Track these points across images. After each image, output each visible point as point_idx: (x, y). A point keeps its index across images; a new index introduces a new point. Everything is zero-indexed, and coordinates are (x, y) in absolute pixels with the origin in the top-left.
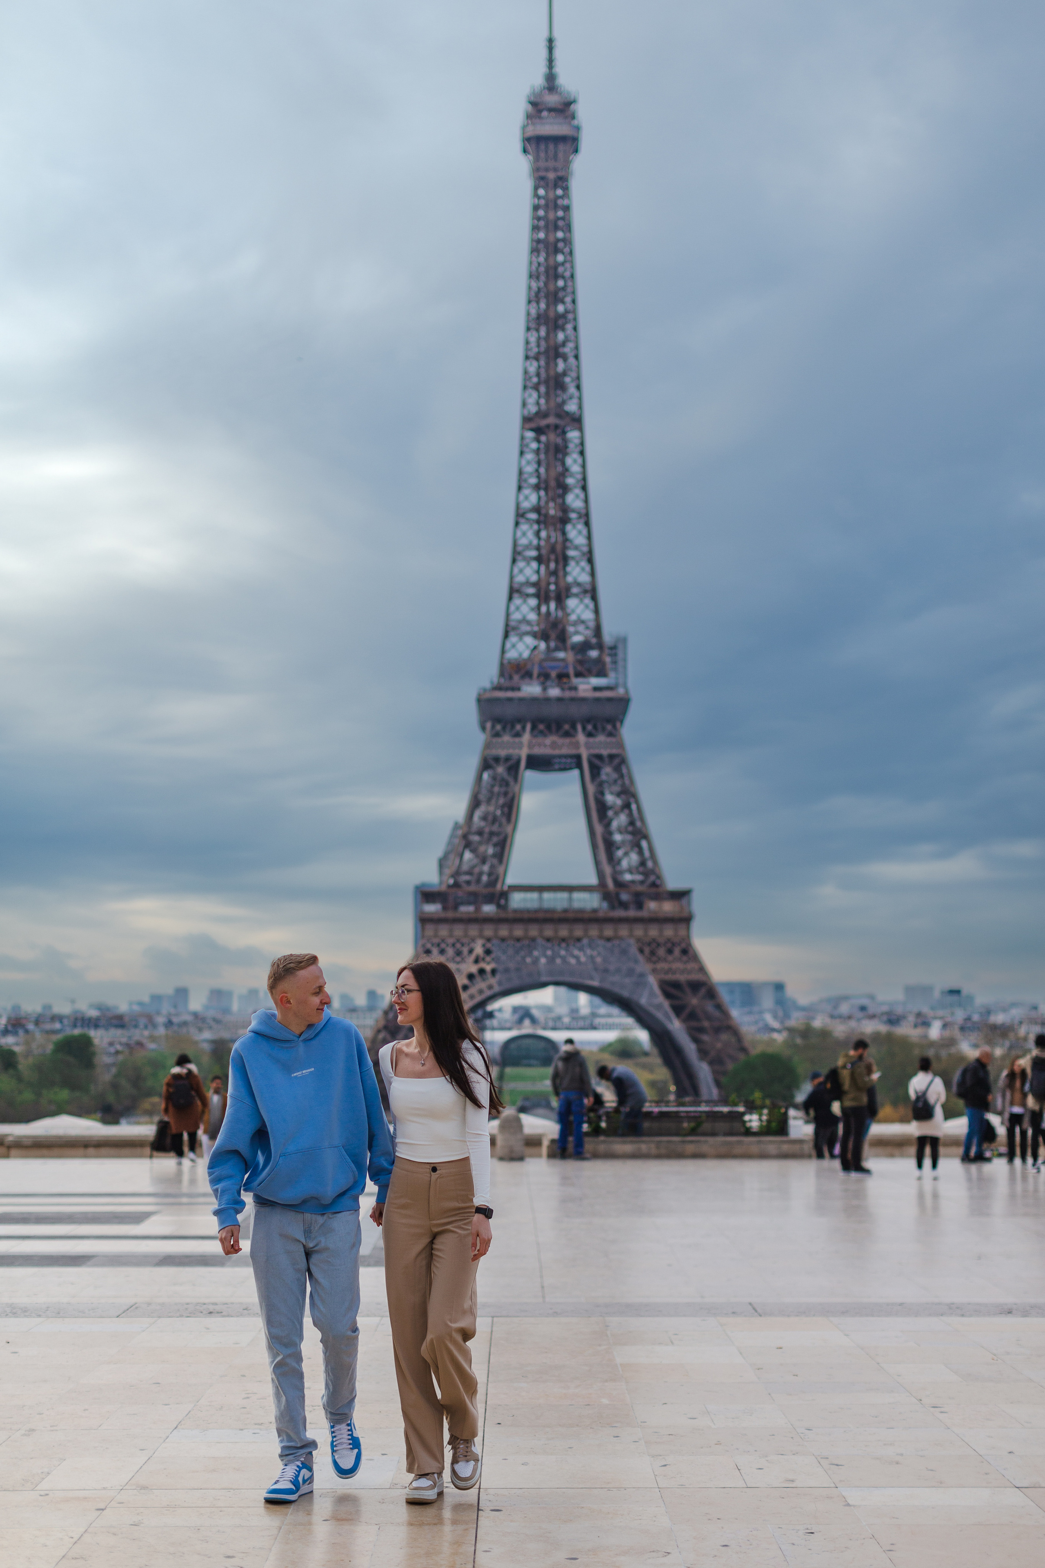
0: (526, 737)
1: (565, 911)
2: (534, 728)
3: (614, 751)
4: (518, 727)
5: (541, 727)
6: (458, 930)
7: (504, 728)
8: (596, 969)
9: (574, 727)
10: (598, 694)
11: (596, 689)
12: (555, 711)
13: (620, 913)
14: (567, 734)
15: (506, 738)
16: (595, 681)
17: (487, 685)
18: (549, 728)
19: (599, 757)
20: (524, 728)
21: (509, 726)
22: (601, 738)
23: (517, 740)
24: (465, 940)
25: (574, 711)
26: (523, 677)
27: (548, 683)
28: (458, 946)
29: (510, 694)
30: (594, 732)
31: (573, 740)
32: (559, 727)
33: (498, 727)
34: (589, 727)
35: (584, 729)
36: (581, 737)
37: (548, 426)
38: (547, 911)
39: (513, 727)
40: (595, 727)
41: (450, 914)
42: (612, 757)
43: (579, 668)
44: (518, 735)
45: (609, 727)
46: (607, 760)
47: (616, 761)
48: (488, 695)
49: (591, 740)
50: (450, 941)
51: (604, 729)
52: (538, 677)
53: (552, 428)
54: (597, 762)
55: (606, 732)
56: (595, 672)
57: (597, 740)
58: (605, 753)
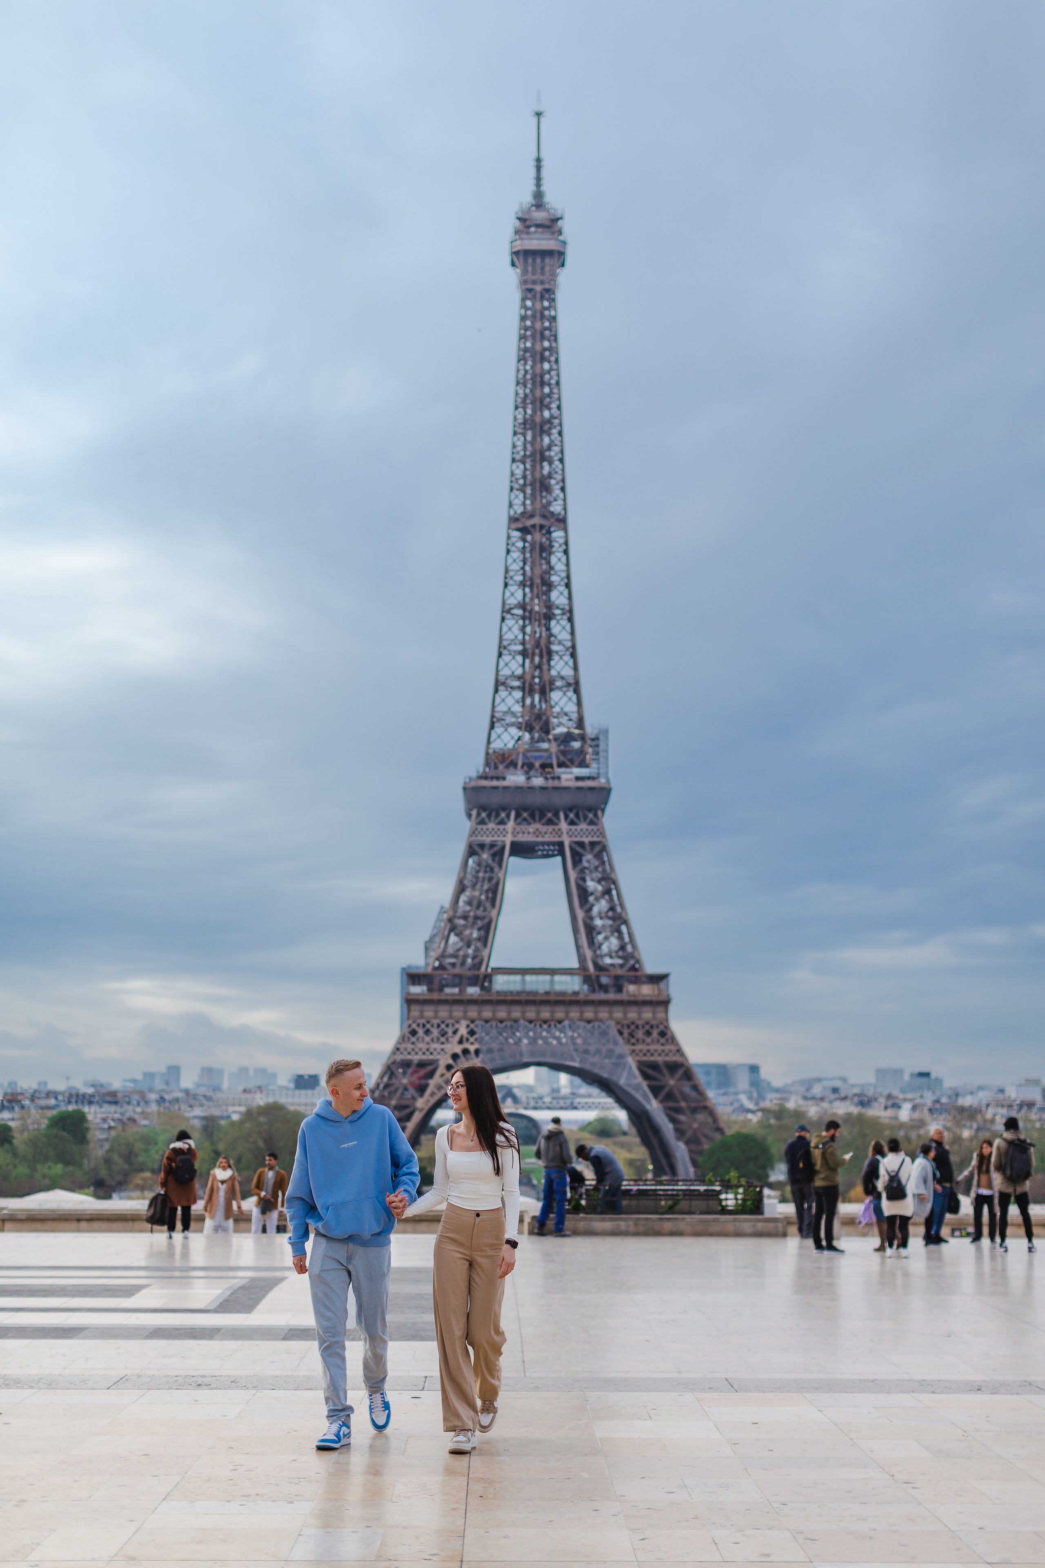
0: (511, 824)
1: (547, 993)
2: (518, 816)
3: (595, 839)
4: (503, 815)
5: (525, 815)
6: (443, 1011)
7: (489, 816)
8: (576, 1050)
9: (556, 815)
10: (580, 784)
11: (578, 779)
12: (538, 800)
13: (602, 996)
14: (550, 822)
15: (491, 825)
16: (578, 771)
17: (474, 775)
18: (532, 816)
19: (581, 844)
20: (508, 816)
21: (494, 814)
22: (583, 826)
23: (501, 827)
24: (450, 1021)
25: (558, 800)
26: (507, 767)
27: (532, 773)
28: (443, 1026)
29: (495, 783)
30: (576, 820)
31: (556, 828)
32: (542, 815)
33: (484, 815)
34: (572, 815)
35: (566, 817)
36: (563, 825)
37: (534, 526)
38: (529, 993)
39: (498, 815)
40: (577, 815)
41: (436, 996)
42: (593, 844)
43: (562, 758)
44: (502, 822)
45: (591, 816)
46: (588, 848)
47: (597, 849)
48: (474, 784)
49: (573, 828)
50: (436, 1022)
51: (585, 818)
52: (522, 767)
53: (538, 528)
54: (578, 849)
55: (588, 821)
56: (577, 763)
57: (579, 828)
58: (586, 840)
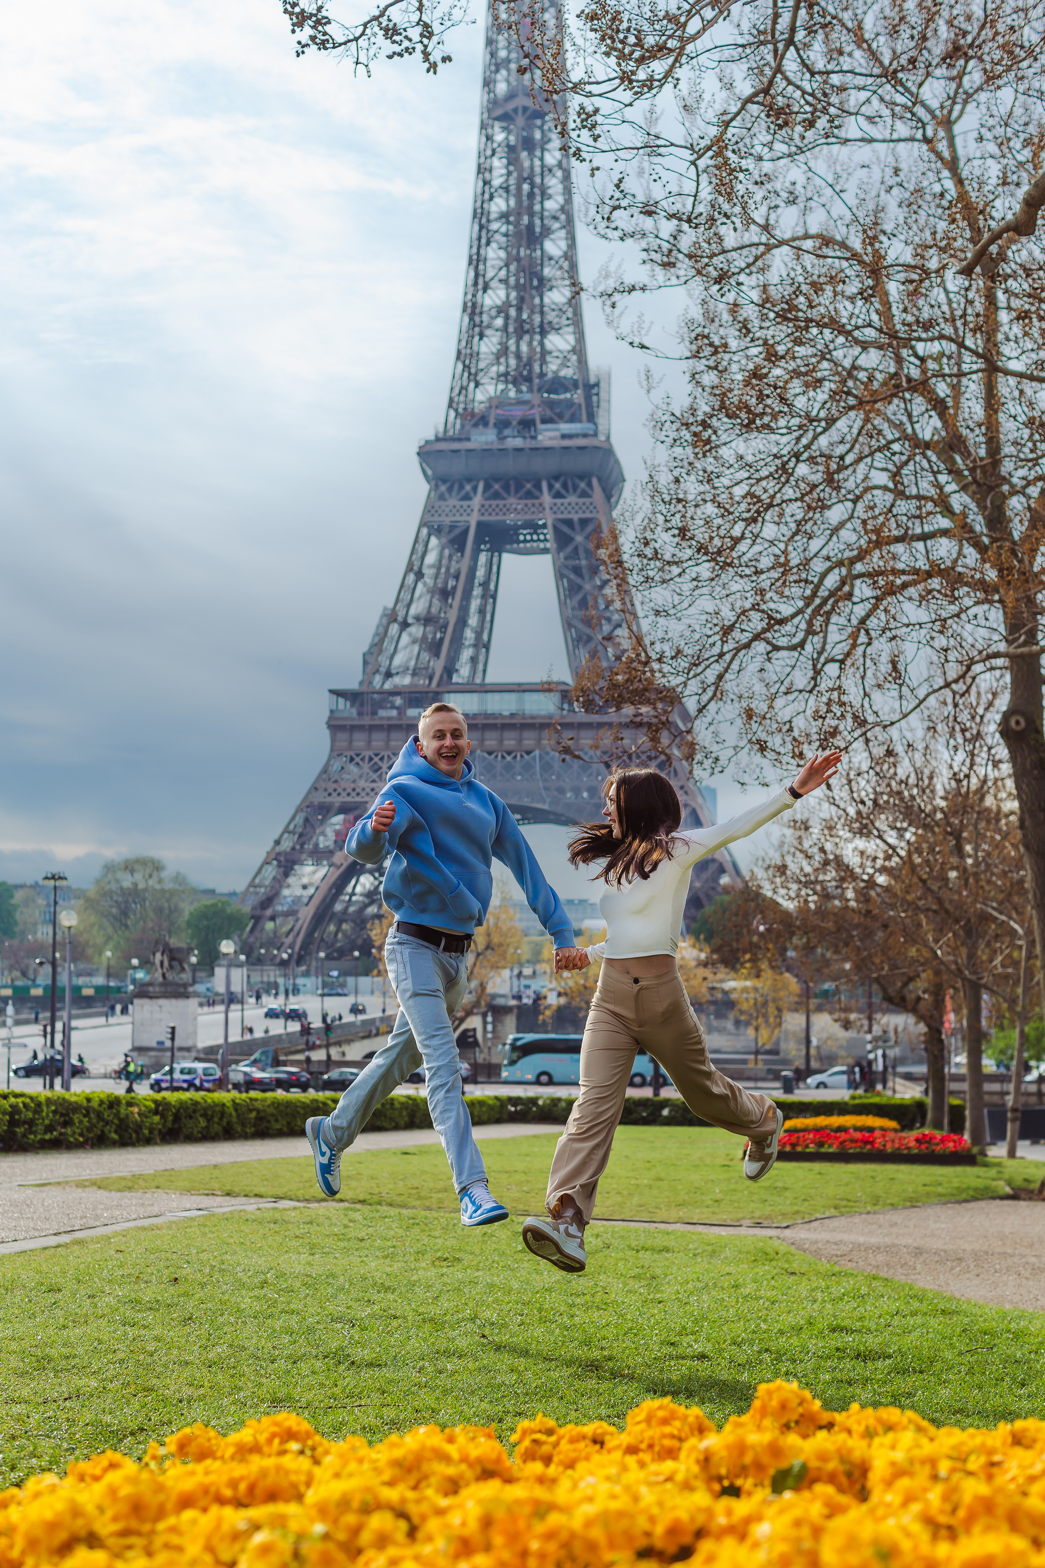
0: (477, 500)
1: (512, 715)
2: (487, 487)
3: (588, 515)
4: (468, 488)
5: (497, 487)
6: (378, 740)
7: (450, 490)
8: (547, 789)
9: (538, 487)
10: (567, 443)
11: (564, 437)
12: (509, 466)
13: (595, 718)
14: (529, 495)
15: (453, 501)
16: (566, 427)
17: (432, 437)
18: (506, 488)
19: (569, 523)
20: (475, 489)
21: (456, 487)
22: (572, 499)
23: (465, 503)
24: (385, 753)
25: (538, 465)
26: (476, 425)
27: (507, 432)
28: (376, 759)
29: (456, 446)
30: (563, 492)
31: (536, 502)
32: (519, 486)
33: (443, 488)
34: (558, 486)
35: (550, 487)
36: (547, 498)
37: (515, 110)
38: (493, 716)
39: (461, 487)
40: (565, 486)
41: (367, 721)
42: (584, 522)
43: (549, 413)
44: (467, 497)
45: (583, 485)
46: (577, 526)
47: (590, 528)
48: (428, 448)
49: (559, 501)
50: (367, 754)
51: (575, 488)
52: (495, 425)
53: (520, 111)
54: (565, 529)
55: (579, 491)
56: (567, 415)
57: (566, 501)
58: (575, 517)
